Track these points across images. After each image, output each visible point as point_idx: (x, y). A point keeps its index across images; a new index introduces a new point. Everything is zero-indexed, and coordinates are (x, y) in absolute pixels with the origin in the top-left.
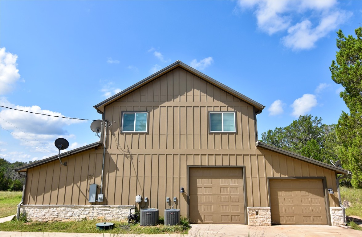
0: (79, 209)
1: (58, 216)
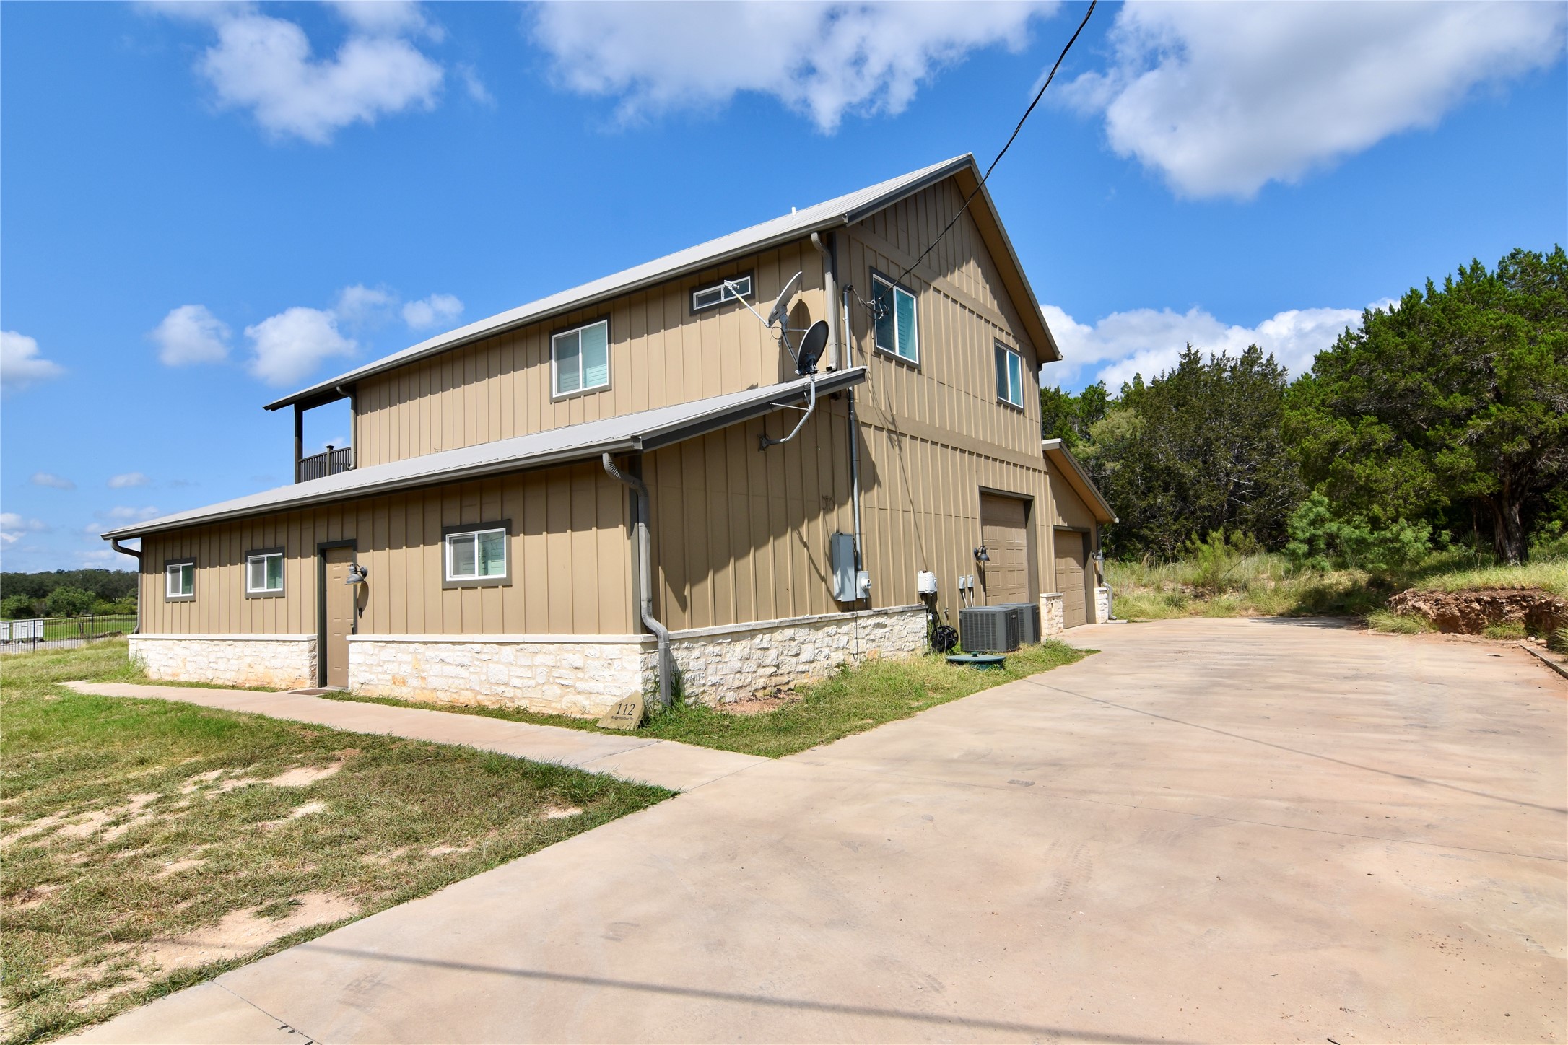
0: (826, 629)
1: (777, 666)
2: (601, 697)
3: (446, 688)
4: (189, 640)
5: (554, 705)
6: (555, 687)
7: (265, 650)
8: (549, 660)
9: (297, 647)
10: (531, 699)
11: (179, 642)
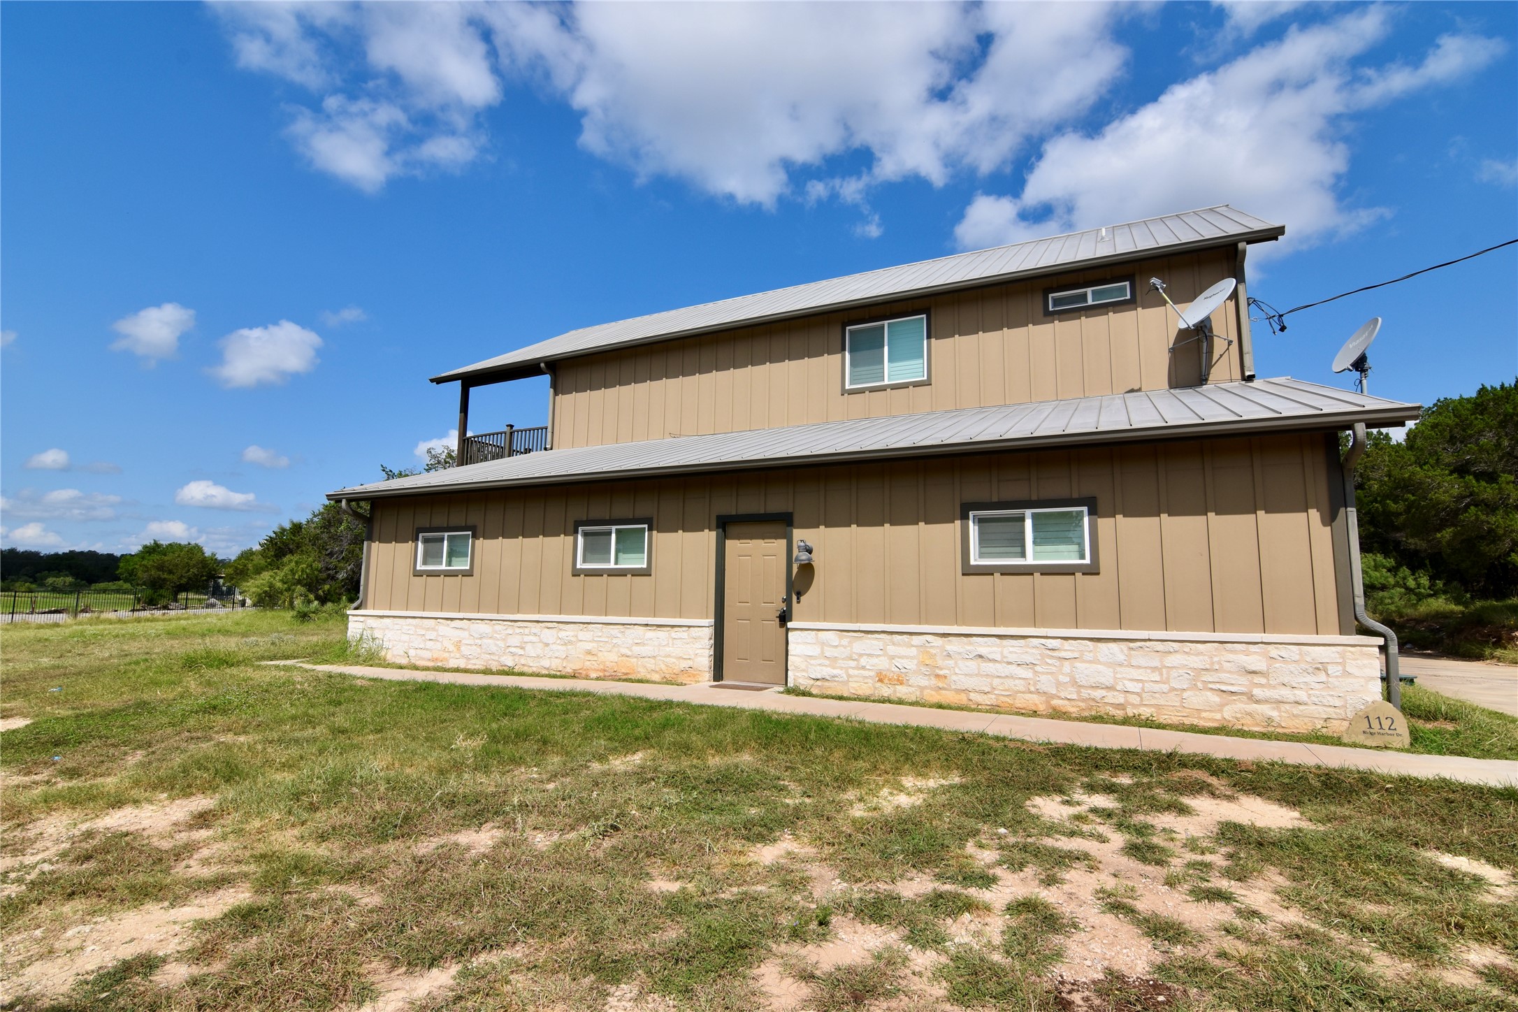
2: (1301, 707)
3: (987, 689)
4: (470, 620)
5: (1204, 715)
6: (1209, 693)
7: (619, 635)
8: (1196, 662)
9: (686, 634)
10: (1157, 706)
11: (449, 622)
